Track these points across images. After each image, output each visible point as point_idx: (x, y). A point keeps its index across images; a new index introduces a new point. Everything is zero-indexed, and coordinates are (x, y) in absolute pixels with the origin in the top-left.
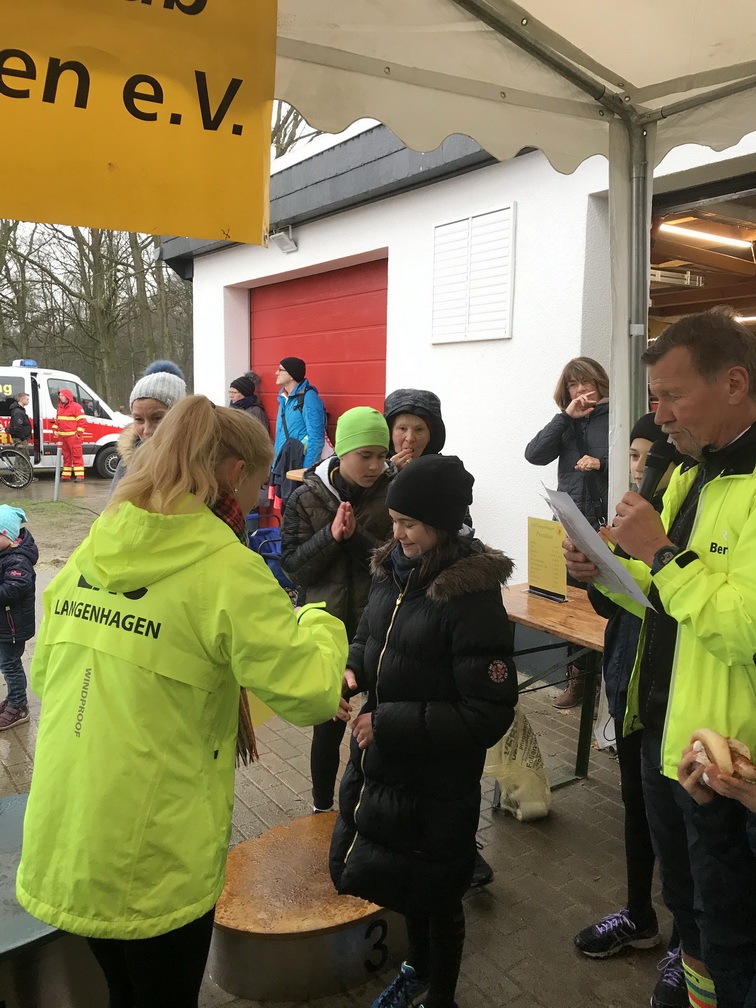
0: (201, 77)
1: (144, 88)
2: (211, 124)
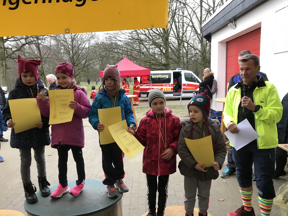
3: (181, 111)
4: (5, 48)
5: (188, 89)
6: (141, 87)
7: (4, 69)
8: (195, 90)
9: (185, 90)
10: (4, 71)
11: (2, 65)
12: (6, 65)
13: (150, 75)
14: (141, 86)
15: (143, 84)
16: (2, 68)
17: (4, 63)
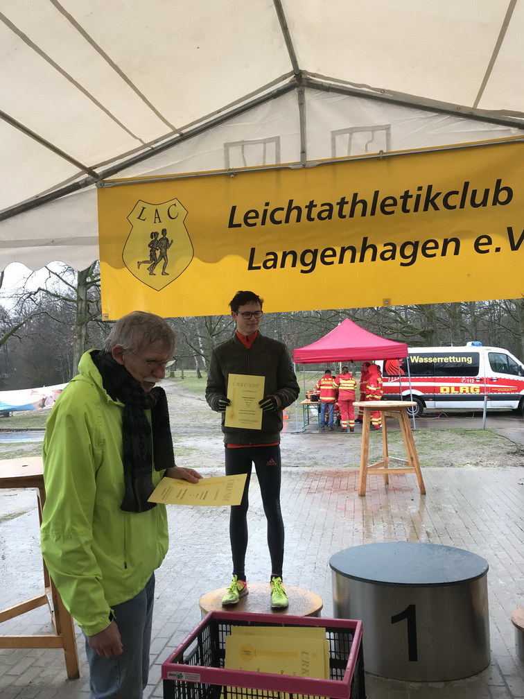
0: (510, 230)
1: (484, 240)
2: (514, 247)
3: (490, 441)
4: (87, 301)
5: (499, 390)
6: (385, 384)
7: (83, 343)
8: (516, 393)
9: (492, 394)
10: (83, 347)
11: (80, 336)
12: (87, 336)
13: (408, 358)
14: (386, 381)
15: (391, 376)
16: (78, 341)
17: (84, 332)
